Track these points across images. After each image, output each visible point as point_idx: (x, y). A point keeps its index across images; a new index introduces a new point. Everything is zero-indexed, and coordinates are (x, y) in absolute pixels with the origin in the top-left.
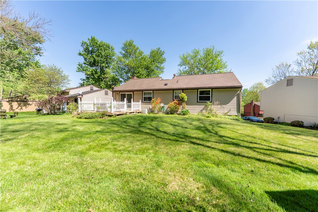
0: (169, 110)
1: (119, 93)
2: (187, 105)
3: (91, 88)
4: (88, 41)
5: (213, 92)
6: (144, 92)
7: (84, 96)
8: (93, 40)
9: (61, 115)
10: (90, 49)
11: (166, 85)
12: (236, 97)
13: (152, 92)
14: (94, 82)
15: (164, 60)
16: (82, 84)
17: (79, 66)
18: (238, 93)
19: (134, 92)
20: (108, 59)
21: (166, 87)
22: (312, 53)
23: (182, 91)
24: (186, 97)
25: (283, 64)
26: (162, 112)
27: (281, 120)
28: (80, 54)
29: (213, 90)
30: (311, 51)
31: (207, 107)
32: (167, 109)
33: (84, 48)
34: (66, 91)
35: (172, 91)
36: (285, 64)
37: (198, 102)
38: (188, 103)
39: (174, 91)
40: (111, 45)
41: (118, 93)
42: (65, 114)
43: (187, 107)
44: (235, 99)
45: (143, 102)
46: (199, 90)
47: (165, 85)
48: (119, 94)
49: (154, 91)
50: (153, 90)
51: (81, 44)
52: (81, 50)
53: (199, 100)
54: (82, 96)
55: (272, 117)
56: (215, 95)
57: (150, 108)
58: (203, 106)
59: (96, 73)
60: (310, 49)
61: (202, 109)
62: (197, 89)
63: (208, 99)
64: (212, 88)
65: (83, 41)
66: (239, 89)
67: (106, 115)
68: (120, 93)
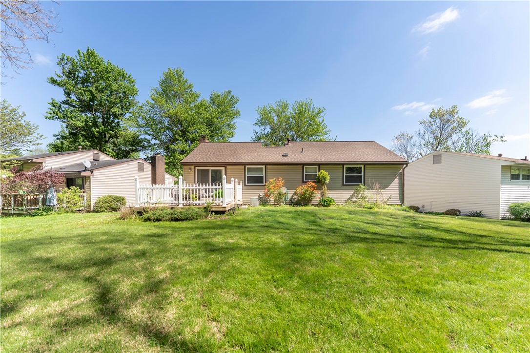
0: (295, 199)
1: (195, 169)
2: (330, 190)
3: (93, 156)
4: (76, 57)
5: (366, 170)
6: (247, 167)
7: (95, 172)
8: (90, 55)
9: (42, 215)
10: (82, 74)
11: (287, 156)
12: (398, 177)
13: (264, 167)
14: (89, 144)
15: (237, 113)
16: (58, 147)
17: (54, 106)
18: (401, 172)
19: (228, 167)
20: (125, 99)
21: (285, 160)
22: (433, 123)
23: (317, 167)
24: (328, 177)
25: (403, 135)
26: (283, 202)
27: (427, 209)
28: (54, 82)
29: (366, 166)
30: (432, 120)
31: (358, 192)
32: (292, 197)
33: (64, 69)
34: (34, 160)
35: (301, 166)
36: (405, 134)
37: (343, 185)
38: (331, 188)
39: (305, 167)
40: (127, 72)
41: (193, 167)
42: (53, 212)
43: (330, 194)
44: (397, 180)
45: (245, 185)
46: (345, 166)
47: (283, 156)
48: (193, 169)
49: (268, 167)
50: (266, 164)
51: (58, 61)
52: (57, 72)
53: (346, 182)
54: (92, 172)
55: (416, 206)
56: (369, 174)
57: (259, 195)
58: (351, 192)
59: (95, 124)
60: (432, 118)
61: (350, 196)
62: (343, 164)
63: (358, 180)
64: (365, 164)
65: (63, 55)
66: (401, 166)
67: (212, 212)
68: (197, 168)
